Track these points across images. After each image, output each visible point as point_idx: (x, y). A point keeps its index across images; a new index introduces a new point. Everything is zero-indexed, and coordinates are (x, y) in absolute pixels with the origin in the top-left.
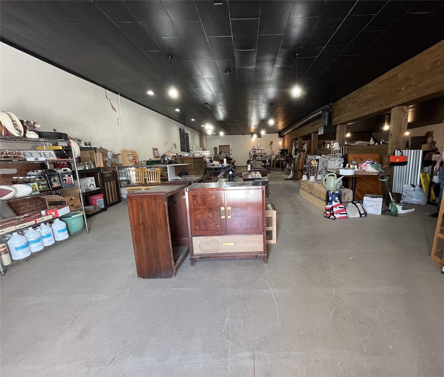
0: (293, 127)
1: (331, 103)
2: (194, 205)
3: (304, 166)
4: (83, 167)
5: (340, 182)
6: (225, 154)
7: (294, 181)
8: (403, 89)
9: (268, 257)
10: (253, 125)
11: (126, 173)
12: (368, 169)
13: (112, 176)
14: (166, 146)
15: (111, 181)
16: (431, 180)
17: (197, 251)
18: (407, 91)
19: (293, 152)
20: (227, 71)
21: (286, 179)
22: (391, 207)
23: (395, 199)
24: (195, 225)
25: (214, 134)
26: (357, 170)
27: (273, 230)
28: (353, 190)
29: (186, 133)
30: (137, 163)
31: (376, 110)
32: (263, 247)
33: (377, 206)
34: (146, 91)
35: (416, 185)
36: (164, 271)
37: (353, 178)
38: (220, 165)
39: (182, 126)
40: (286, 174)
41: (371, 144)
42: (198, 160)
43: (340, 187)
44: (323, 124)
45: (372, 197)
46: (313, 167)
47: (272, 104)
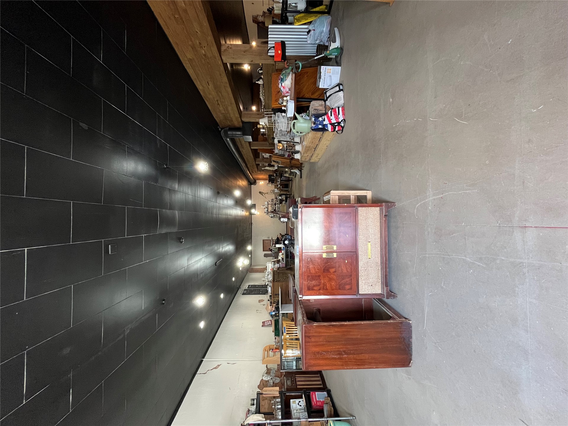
0: (245, 169)
1: (218, 128)
2: (320, 290)
3: (286, 156)
4: (278, 412)
5: (302, 116)
6: (272, 245)
7: (302, 168)
8: (203, 52)
9: (387, 202)
10: (241, 214)
11: (288, 360)
12: (288, 84)
13: (290, 378)
14: (261, 312)
15: (296, 380)
16: (302, 12)
17: (377, 289)
18: (206, 48)
19: (271, 169)
20: (180, 242)
21: (301, 177)
22: (332, 55)
23: (323, 51)
24: (345, 289)
25: (250, 256)
26: (288, 98)
27: (354, 194)
28: (312, 100)
29: (248, 288)
30: (277, 347)
31: (225, 79)
32: (374, 208)
33: (330, 72)
34: (200, 329)
35: (308, 29)
36: (402, 333)
37: (297, 101)
38: (283, 252)
39: (240, 291)
40: (295, 177)
41: (262, 83)
42: (276, 276)
43: (307, 116)
44: (241, 137)
45: (320, 78)
46: (286, 147)
47: (219, 192)
